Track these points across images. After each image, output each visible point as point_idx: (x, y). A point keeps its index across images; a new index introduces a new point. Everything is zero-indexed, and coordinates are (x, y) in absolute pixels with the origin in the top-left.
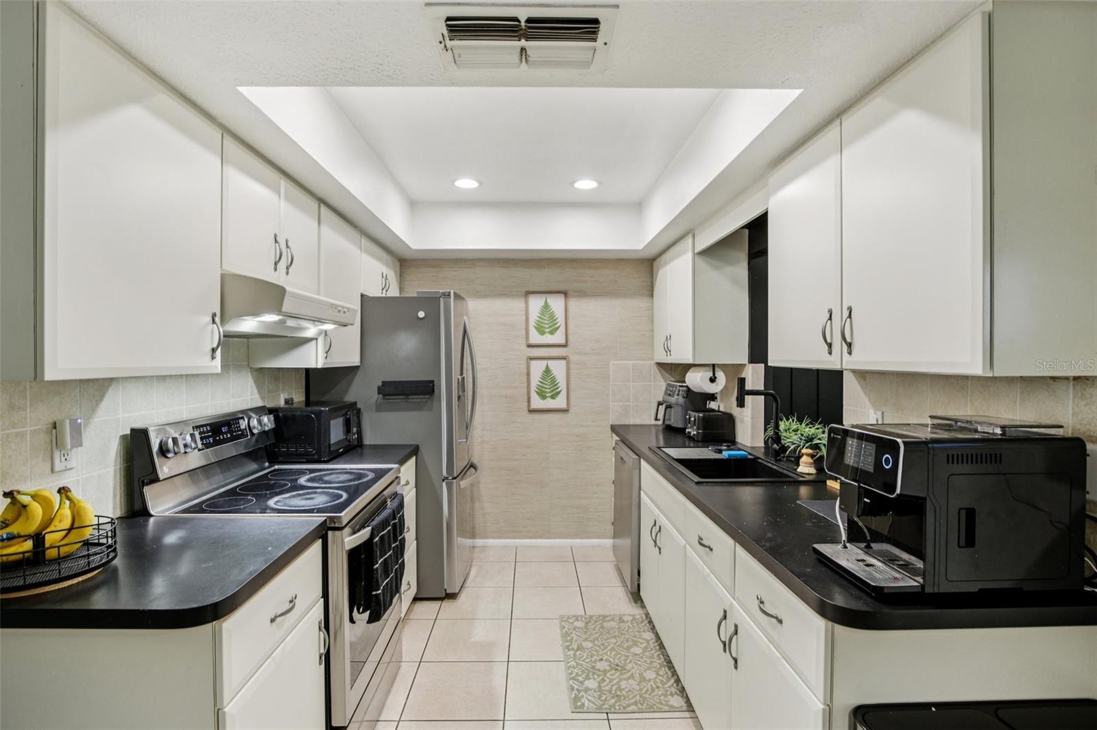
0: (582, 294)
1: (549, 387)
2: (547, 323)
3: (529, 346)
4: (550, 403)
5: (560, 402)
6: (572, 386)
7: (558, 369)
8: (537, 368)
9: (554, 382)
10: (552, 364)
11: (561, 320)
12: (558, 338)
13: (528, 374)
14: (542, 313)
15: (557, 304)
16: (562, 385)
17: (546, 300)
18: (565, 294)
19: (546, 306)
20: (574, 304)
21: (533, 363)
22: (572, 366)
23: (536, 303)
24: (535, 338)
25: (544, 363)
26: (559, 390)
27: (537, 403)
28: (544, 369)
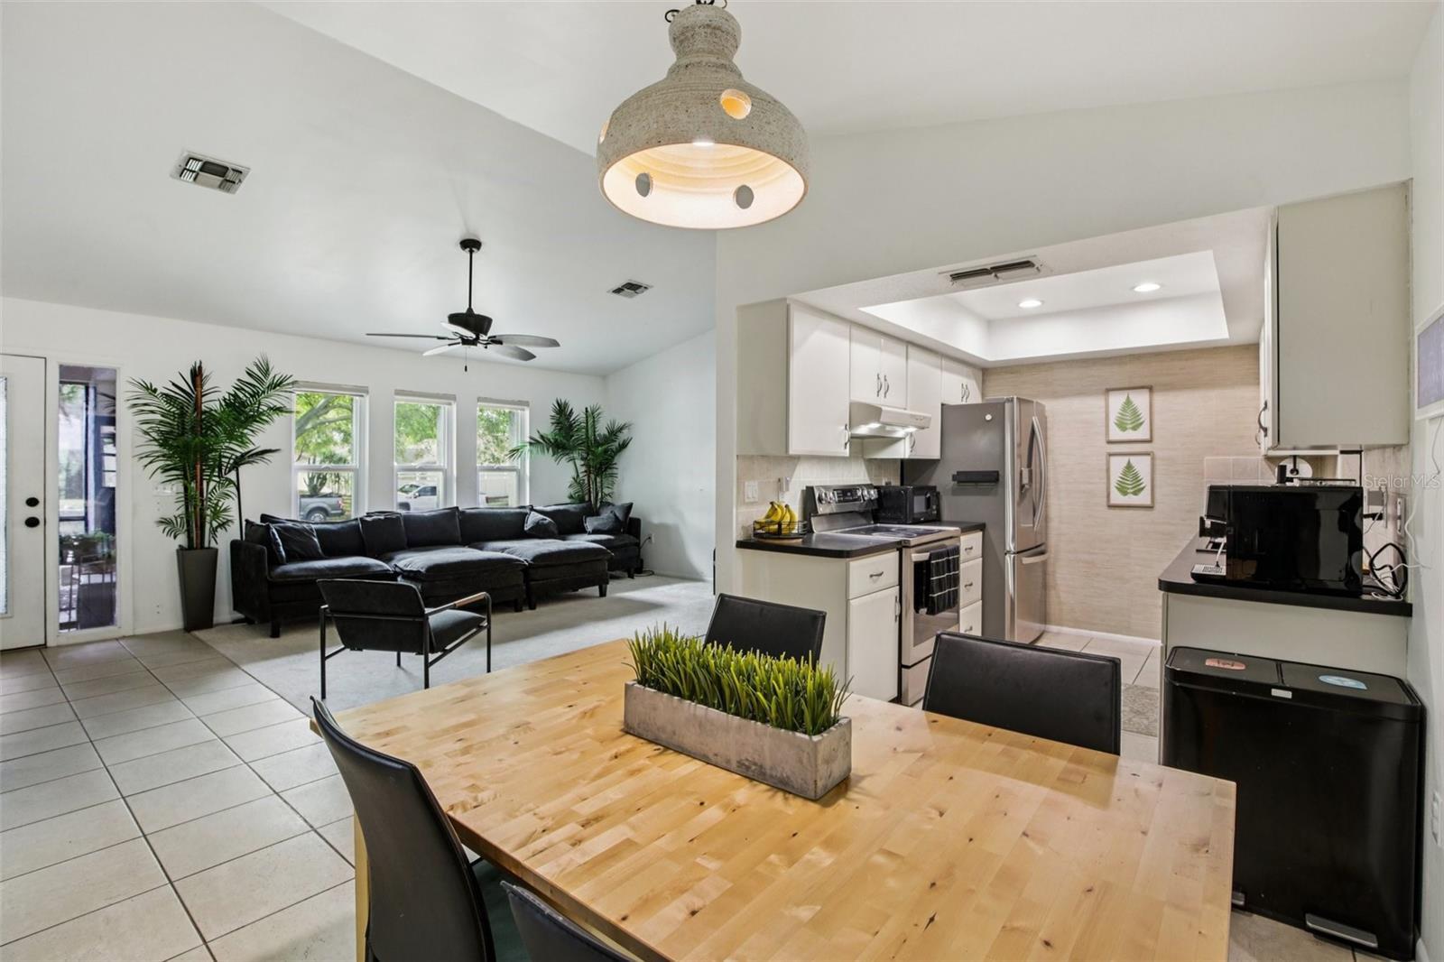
0: (1170, 387)
1: (1131, 482)
2: (1130, 418)
3: (1110, 442)
4: (1131, 499)
5: (1144, 498)
6: (1157, 482)
7: (1142, 466)
8: (1118, 465)
9: (1136, 478)
10: (1133, 460)
11: (1145, 416)
12: (1142, 433)
13: (1108, 470)
14: (1124, 409)
15: (1140, 400)
16: (1146, 481)
17: (1128, 397)
18: (1150, 389)
19: (1128, 402)
20: (1159, 398)
21: (1113, 459)
22: (1158, 462)
23: (1117, 401)
24: (1116, 434)
25: (1126, 459)
26: (1142, 486)
27: (1117, 498)
28: (1125, 465)
